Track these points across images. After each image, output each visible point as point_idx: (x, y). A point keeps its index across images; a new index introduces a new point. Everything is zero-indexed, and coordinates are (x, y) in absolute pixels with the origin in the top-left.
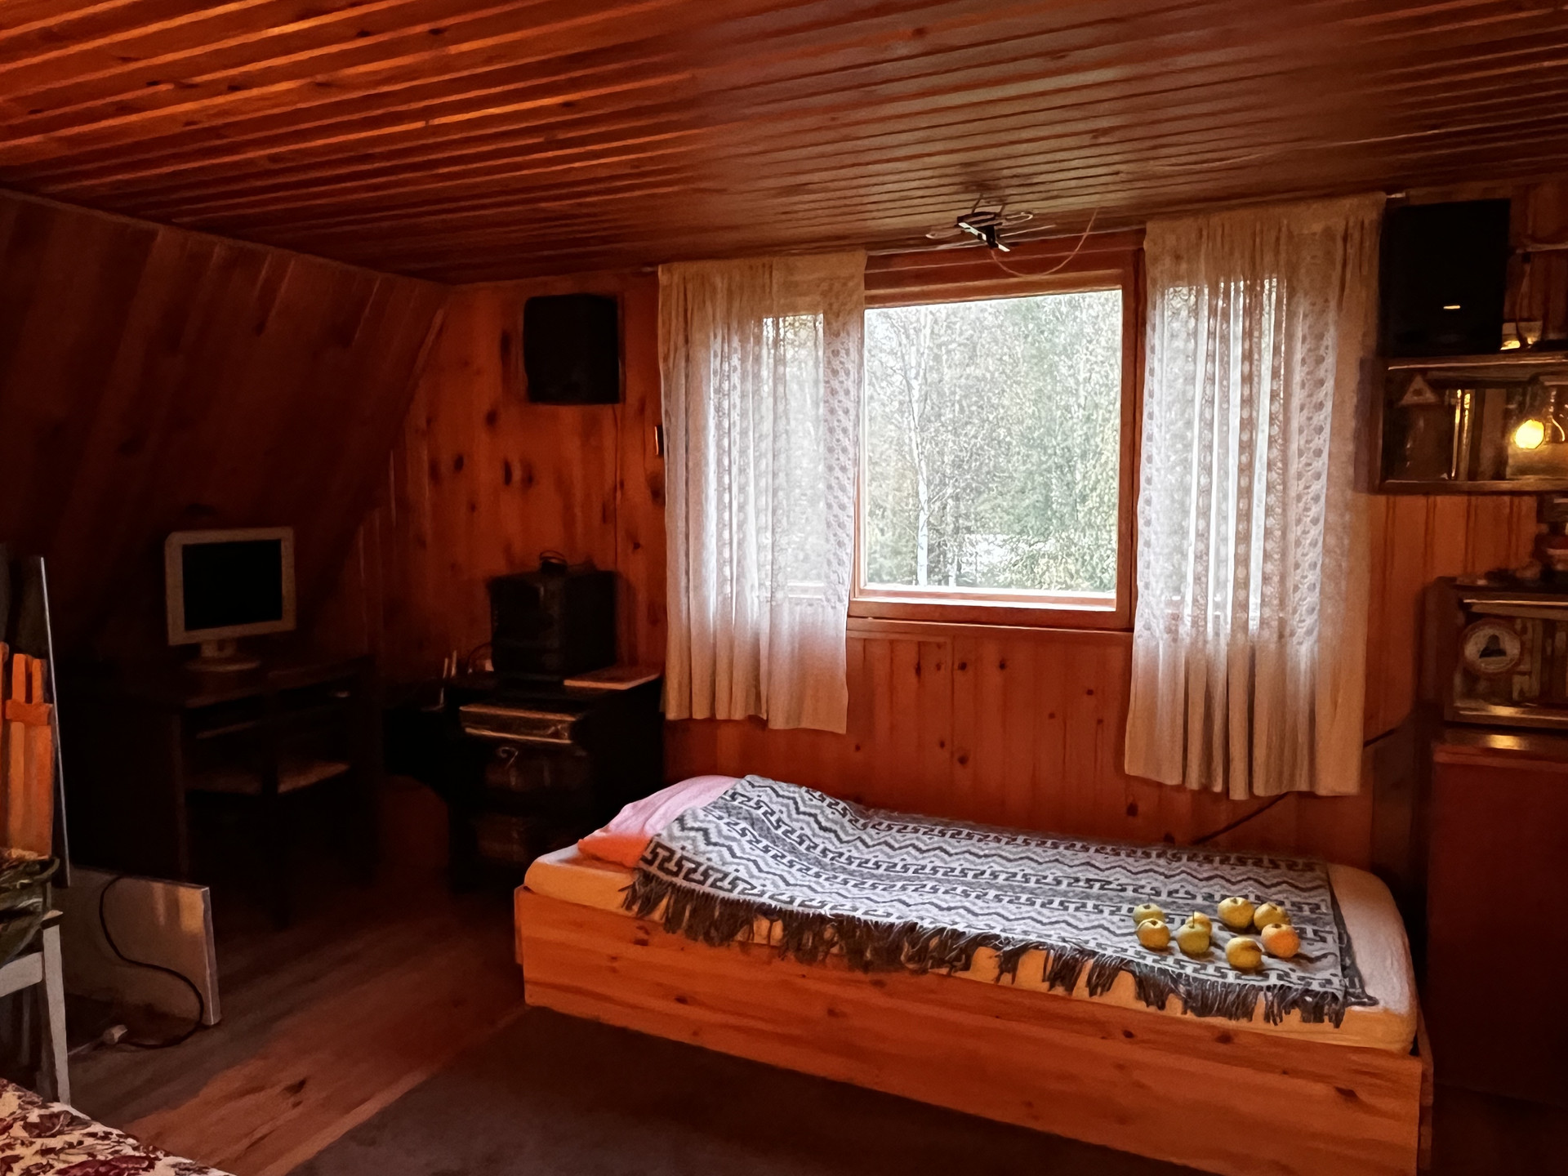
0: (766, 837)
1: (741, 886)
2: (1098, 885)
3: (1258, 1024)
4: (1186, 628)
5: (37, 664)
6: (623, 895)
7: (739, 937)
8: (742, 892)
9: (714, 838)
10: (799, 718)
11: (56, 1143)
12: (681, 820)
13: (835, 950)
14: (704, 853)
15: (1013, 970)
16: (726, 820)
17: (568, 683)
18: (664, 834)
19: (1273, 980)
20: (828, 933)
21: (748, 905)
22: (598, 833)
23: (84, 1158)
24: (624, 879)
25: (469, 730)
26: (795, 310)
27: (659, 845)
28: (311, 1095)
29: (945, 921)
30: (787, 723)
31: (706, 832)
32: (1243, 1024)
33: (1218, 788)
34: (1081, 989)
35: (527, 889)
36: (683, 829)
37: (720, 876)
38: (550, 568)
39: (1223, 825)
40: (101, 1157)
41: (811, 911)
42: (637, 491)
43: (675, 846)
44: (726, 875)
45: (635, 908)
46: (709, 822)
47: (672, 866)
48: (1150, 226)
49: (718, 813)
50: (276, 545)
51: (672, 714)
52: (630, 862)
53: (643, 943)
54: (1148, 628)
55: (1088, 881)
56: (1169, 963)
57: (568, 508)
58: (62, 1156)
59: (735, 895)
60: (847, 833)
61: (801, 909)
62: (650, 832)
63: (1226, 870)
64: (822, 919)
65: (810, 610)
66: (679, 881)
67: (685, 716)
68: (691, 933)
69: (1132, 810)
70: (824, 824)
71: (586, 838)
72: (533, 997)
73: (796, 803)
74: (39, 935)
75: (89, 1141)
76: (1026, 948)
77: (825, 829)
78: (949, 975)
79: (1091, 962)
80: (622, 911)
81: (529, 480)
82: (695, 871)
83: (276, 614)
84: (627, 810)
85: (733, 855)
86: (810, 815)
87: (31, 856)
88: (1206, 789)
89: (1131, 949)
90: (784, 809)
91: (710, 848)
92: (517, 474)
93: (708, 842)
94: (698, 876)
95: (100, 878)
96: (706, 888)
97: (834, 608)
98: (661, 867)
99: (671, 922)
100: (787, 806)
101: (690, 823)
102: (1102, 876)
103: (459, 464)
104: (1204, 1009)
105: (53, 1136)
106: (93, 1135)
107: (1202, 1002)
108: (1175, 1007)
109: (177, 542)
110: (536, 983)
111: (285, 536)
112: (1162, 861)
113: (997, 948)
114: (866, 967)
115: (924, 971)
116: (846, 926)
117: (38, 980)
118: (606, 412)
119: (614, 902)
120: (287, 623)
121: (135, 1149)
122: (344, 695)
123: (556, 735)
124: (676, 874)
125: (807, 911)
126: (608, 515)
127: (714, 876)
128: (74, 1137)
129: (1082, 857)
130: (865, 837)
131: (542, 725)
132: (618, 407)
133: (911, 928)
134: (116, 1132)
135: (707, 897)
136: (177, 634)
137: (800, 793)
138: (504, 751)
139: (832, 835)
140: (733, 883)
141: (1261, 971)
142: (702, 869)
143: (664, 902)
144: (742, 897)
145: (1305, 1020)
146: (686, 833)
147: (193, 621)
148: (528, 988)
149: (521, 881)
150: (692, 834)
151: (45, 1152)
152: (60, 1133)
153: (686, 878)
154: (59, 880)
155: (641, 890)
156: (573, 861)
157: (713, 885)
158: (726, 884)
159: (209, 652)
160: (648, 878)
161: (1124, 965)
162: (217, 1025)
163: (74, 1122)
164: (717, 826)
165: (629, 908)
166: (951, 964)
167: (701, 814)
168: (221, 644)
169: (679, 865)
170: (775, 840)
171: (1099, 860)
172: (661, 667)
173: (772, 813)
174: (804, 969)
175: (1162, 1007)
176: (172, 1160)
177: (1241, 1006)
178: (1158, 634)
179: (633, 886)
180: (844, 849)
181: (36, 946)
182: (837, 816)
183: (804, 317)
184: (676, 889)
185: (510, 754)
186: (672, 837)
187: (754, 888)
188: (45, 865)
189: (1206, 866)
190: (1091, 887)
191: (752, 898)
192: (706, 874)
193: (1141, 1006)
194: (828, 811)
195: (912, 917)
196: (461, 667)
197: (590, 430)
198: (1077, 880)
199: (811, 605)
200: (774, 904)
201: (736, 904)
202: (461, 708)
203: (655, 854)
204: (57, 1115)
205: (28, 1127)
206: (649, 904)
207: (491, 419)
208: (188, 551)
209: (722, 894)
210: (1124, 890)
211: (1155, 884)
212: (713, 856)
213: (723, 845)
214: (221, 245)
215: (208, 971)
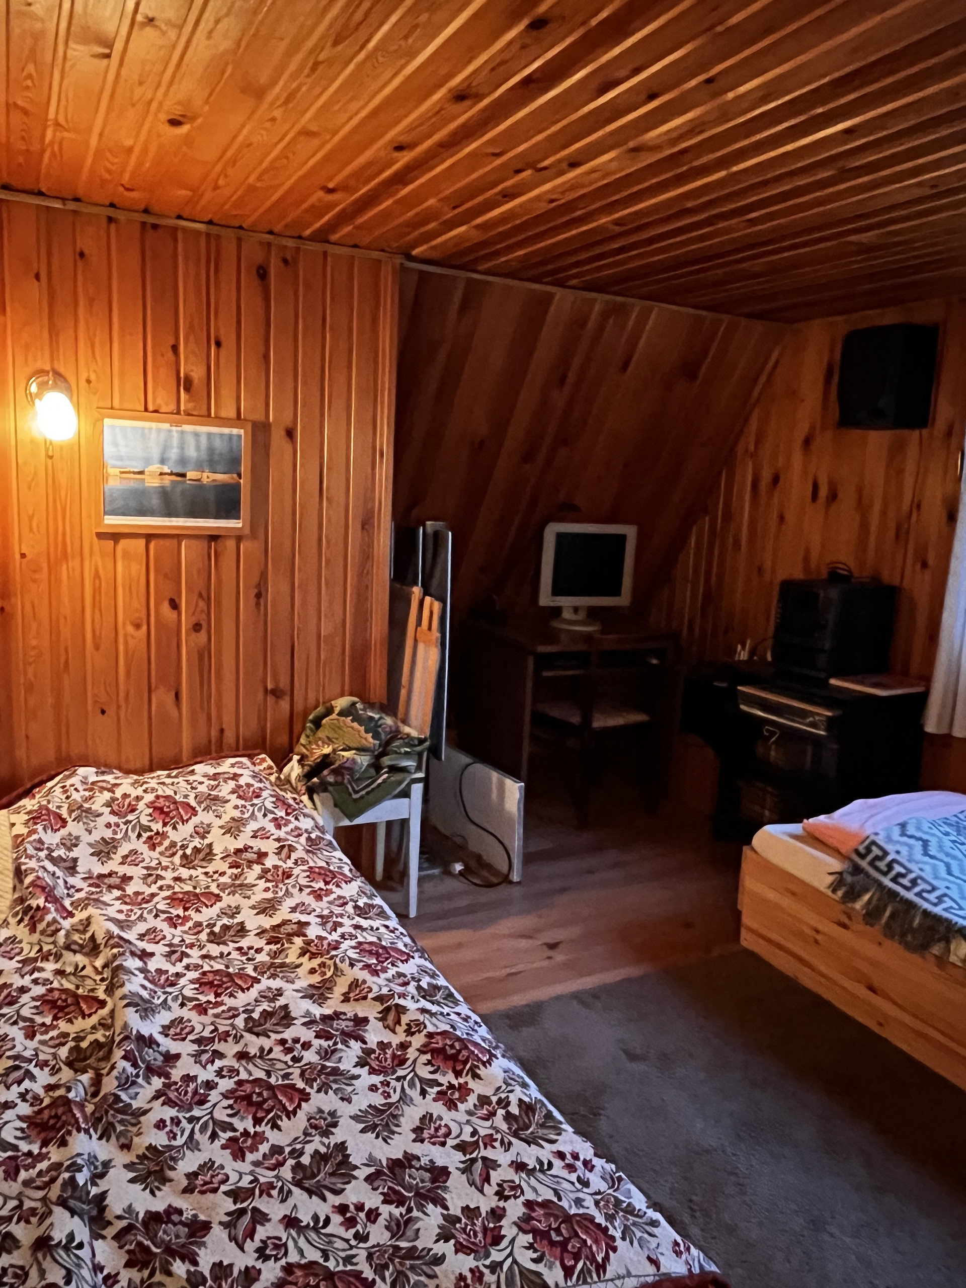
1: (948, 903)
5: (437, 606)
6: (831, 879)
7: (936, 950)
8: (947, 910)
9: (933, 851)
11: (365, 923)
12: (903, 826)
14: (917, 862)
16: (953, 838)
17: (833, 681)
18: (882, 835)
21: (949, 925)
22: (822, 818)
23: (374, 939)
24: (836, 865)
25: (742, 707)
27: (874, 843)
28: (559, 957)
31: (926, 844)
35: (753, 850)
36: (903, 834)
37: (929, 888)
38: (835, 577)
40: (384, 943)
42: (934, 513)
43: (889, 847)
44: (934, 889)
45: (840, 893)
46: (934, 835)
47: (882, 865)
49: (947, 829)
50: (622, 539)
51: (931, 727)
52: (843, 851)
53: (844, 926)
57: (864, 525)
58: (365, 934)
59: (938, 910)
62: (868, 831)
66: (887, 882)
67: (944, 731)
68: (889, 931)
71: (811, 820)
72: (747, 940)
74: (409, 786)
75: (383, 930)
80: (829, 892)
81: (833, 496)
82: (903, 876)
83: (616, 591)
84: (858, 803)
85: (949, 873)
87: (414, 733)
91: (927, 859)
92: (823, 492)
93: (926, 853)
94: (905, 882)
95: (465, 759)
96: (910, 895)
98: (872, 863)
99: (871, 915)
101: (911, 830)
103: (776, 480)
105: (366, 918)
106: (387, 927)
109: (552, 531)
110: (749, 929)
111: (630, 531)
117: (407, 817)
118: (914, 435)
119: (822, 882)
120: (623, 600)
121: (406, 945)
122: (655, 662)
123: (813, 725)
124: (885, 874)
126: (901, 534)
127: (922, 886)
128: (376, 924)
131: (802, 714)
132: (925, 432)
134: (401, 930)
135: (910, 905)
136: (546, 599)
138: (768, 731)
140: (940, 899)
142: (912, 876)
143: (866, 897)
144: (946, 915)
146: (905, 839)
147: (558, 590)
148: (744, 933)
149: (749, 842)
150: (912, 841)
151: (357, 927)
152: (370, 918)
153: (894, 880)
154: (434, 751)
155: (849, 879)
156: (796, 837)
157: (919, 894)
158: (932, 897)
159: (567, 615)
160: (857, 870)
162: (519, 883)
163: (382, 914)
164: (940, 841)
165: (834, 891)
167: (926, 826)
168: (576, 610)
169: (890, 866)
172: (927, 679)
176: (422, 962)
179: (840, 873)
181: (406, 794)
184: (880, 885)
185: (772, 734)
186: (889, 839)
188: (421, 741)
191: (955, 919)
192: (914, 882)
196: (752, 653)
197: (895, 453)
201: (938, 919)
202: (739, 688)
203: (868, 850)
204: (373, 906)
205: (356, 907)
206: (852, 895)
207: (807, 442)
208: (560, 537)
209: (930, 908)
212: (927, 868)
213: (941, 861)
214: (600, 301)
215: (516, 843)
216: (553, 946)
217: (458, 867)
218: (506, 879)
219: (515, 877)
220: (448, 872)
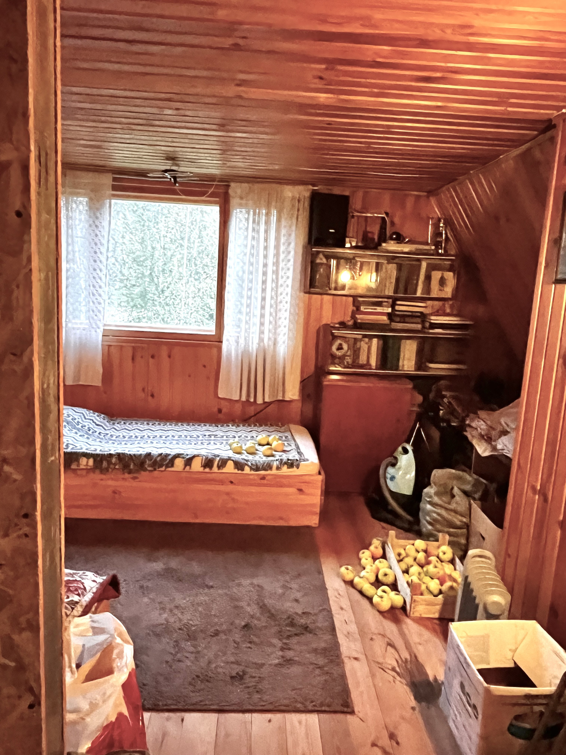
0: (74, 428)
1: (71, 447)
2: (213, 436)
3: (274, 471)
4: (242, 341)
7: (73, 467)
8: (72, 449)
10: (79, 380)
13: (117, 467)
15: (190, 465)
19: (278, 457)
20: (114, 460)
21: (75, 453)
29: (160, 451)
30: (73, 382)
32: (269, 472)
33: (252, 400)
34: (215, 469)
39: (253, 414)
41: (106, 453)
48: (232, 185)
54: (228, 340)
55: (209, 435)
56: (244, 457)
59: (70, 450)
60: (107, 427)
61: (101, 453)
63: (256, 428)
64: (111, 455)
65: (84, 332)
69: (220, 411)
70: (97, 423)
73: (84, 415)
76: (194, 457)
77: (98, 425)
78: (165, 471)
79: (218, 458)
86: (91, 420)
88: (248, 401)
89: (231, 454)
90: (79, 417)
100: (80, 416)
102: (214, 433)
104: (257, 469)
107: (256, 468)
108: (247, 470)
112: (234, 427)
113: (183, 458)
114: (130, 472)
115: (155, 470)
116: (120, 457)
125: (103, 453)
129: (205, 428)
130: (115, 427)
133: (149, 455)
137: (84, 411)
139: (101, 428)
140: (68, 446)
141: (273, 456)
144: (73, 451)
145: (288, 468)
161: (229, 459)
166: (167, 466)
170: (78, 430)
171: (211, 428)
173: (75, 419)
174: (103, 476)
175: (243, 470)
177: (269, 467)
178: (231, 343)
180: (108, 432)
182: (102, 420)
187: (76, 447)
189: (249, 428)
190: (211, 437)
191: (78, 451)
193: (236, 471)
194: (98, 418)
195: (148, 450)
198: (205, 435)
199: (84, 330)
200: (88, 452)
201: (71, 453)
210: (223, 437)
211: (233, 435)
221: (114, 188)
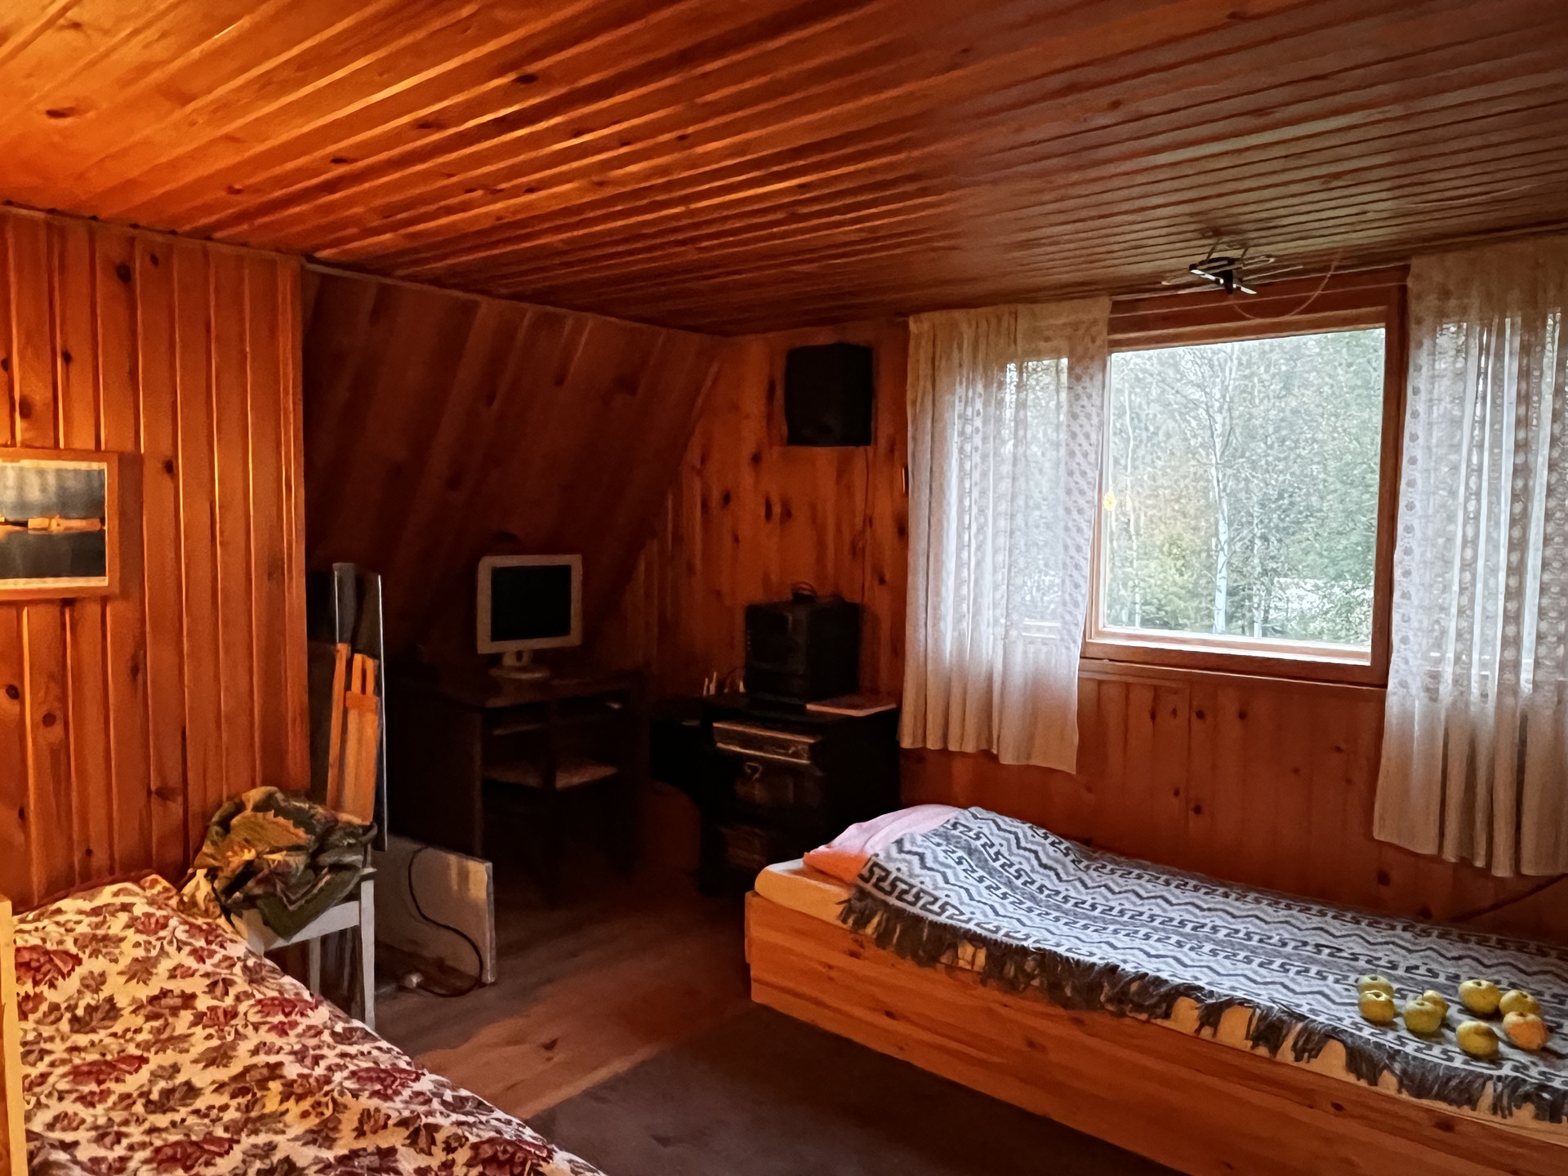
0: (983, 868)
1: (950, 911)
2: (1327, 951)
3: (1482, 1114)
4: (1446, 689)
5: (370, 664)
6: (840, 908)
7: (944, 959)
8: (950, 917)
9: (930, 863)
10: (1029, 756)
11: (352, 1050)
12: (899, 843)
13: (1036, 982)
14: (918, 876)
15: (1215, 1025)
16: (944, 848)
17: (810, 707)
18: (882, 855)
19: (1506, 1070)
20: (1030, 965)
21: (954, 930)
22: (822, 848)
23: (371, 1065)
24: (843, 894)
25: (720, 745)
26: (1038, 355)
27: (876, 864)
28: (559, 1056)
29: (1150, 967)
30: (1018, 759)
31: (922, 857)
32: (1466, 1111)
33: (1480, 863)
34: (1286, 1053)
35: (757, 894)
36: (901, 851)
37: (932, 899)
38: (800, 598)
39: (1487, 903)
40: (382, 1067)
41: (1015, 943)
42: (885, 529)
43: (891, 867)
44: (936, 899)
45: (850, 921)
46: (926, 847)
47: (886, 885)
48: (1416, 263)
49: (937, 840)
50: (566, 570)
51: (906, 743)
52: (848, 878)
53: (853, 954)
54: (1404, 684)
55: (1318, 946)
56: (1389, 1039)
57: (821, 545)
58: (355, 1061)
59: (943, 919)
60: (1067, 873)
61: (1005, 939)
62: (869, 851)
63: (1481, 951)
64: (1023, 951)
65: (1044, 649)
66: (892, 901)
67: (920, 745)
68: (900, 951)
69: (1384, 879)
70: (1045, 860)
71: (812, 852)
72: (758, 996)
73: (1017, 839)
74: (358, 886)
75: (375, 1053)
76: (1230, 1002)
77: (1045, 867)
78: (1147, 1022)
79: (1300, 1025)
80: (839, 923)
81: (787, 514)
82: (906, 892)
83: (564, 630)
84: (853, 829)
85: (947, 882)
86: (1030, 850)
87: (357, 821)
88: (1465, 862)
89: (1348, 1018)
90: (1004, 843)
91: (925, 872)
92: (777, 509)
93: (924, 866)
94: (910, 898)
95: (408, 846)
96: (916, 910)
97: (1068, 648)
98: (876, 886)
99: (882, 939)
100: (1008, 840)
101: (907, 846)
102: (1335, 943)
103: (727, 498)
104: (1421, 1090)
105: (351, 1044)
106: (380, 1049)
107: (1418, 1081)
108: (1388, 1083)
109: (487, 566)
110: (760, 982)
111: (574, 561)
112: (1408, 935)
113: (1198, 999)
114: (1066, 1004)
115: (1122, 1015)
116: (1047, 959)
117: (357, 923)
118: (860, 455)
119: (831, 913)
120: (574, 637)
121: (409, 1064)
122: (616, 706)
123: (796, 755)
124: (889, 893)
125: (1010, 941)
126: (856, 551)
127: (925, 899)
128: (366, 1048)
129: (1316, 921)
130: (1085, 878)
131: (783, 745)
132: (870, 449)
133: (1112, 969)
134: (396, 1049)
135: (918, 920)
136: (485, 645)
137: (1024, 829)
138: (750, 767)
139: (1052, 874)
140: (943, 908)
141: (1495, 1059)
142: (914, 891)
143: (875, 921)
144: (950, 922)
145: (1537, 1117)
146: (903, 856)
147: (496, 636)
148: (754, 986)
149: (751, 887)
150: (908, 857)
151: (343, 1055)
152: (355, 1043)
153: (899, 898)
154: (377, 844)
155: (857, 905)
156: (797, 872)
157: (924, 907)
158: (936, 908)
159: (509, 661)
160: (863, 894)
161: (1333, 1034)
162: (492, 984)
163: (367, 1036)
164: (934, 852)
165: (844, 921)
166: (1151, 1010)
167: (919, 839)
168: (519, 655)
169: (893, 885)
170: (991, 872)
171: (1335, 926)
172: (898, 697)
173: (992, 845)
174: (1007, 999)
175: (1374, 1082)
176: (435, 1077)
177: (1465, 1091)
178: (1414, 691)
179: (848, 901)
180: (1061, 887)
181: (355, 896)
182: (1060, 855)
183: (1045, 362)
184: (885, 904)
185: (754, 770)
186: (889, 858)
187: (962, 913)
188: (367, 829)
189: (1460, 945)
190: (1319, 952)
191: (960, 924)
192: (917, 897)
193: (1351, 1078)
194: (1051, 849)
195: (1114, 958)
196: (720, 686)
197: (843, 470)
198: (1305, 944)
199: (1044, 644)
200: (979, 931)
201: (944, 926)
202: (715, 725)
203: (871, 872)
204: (355, 1029)
205: (334, 1034)
206: (862, 921)
207: (756, 459)
208: (498, 574)
209: (932, 917)
210: (1356, 959)
211: (1394, 958)
212: (927, 880)
213: (938, 871)
214: (531, 311)
215: (487, 936)
216: (550, 1046)
217: (415, 979)
218: (479, 983)
219: (489, 978)
220: (402, 988)
221: (1114, 326)
